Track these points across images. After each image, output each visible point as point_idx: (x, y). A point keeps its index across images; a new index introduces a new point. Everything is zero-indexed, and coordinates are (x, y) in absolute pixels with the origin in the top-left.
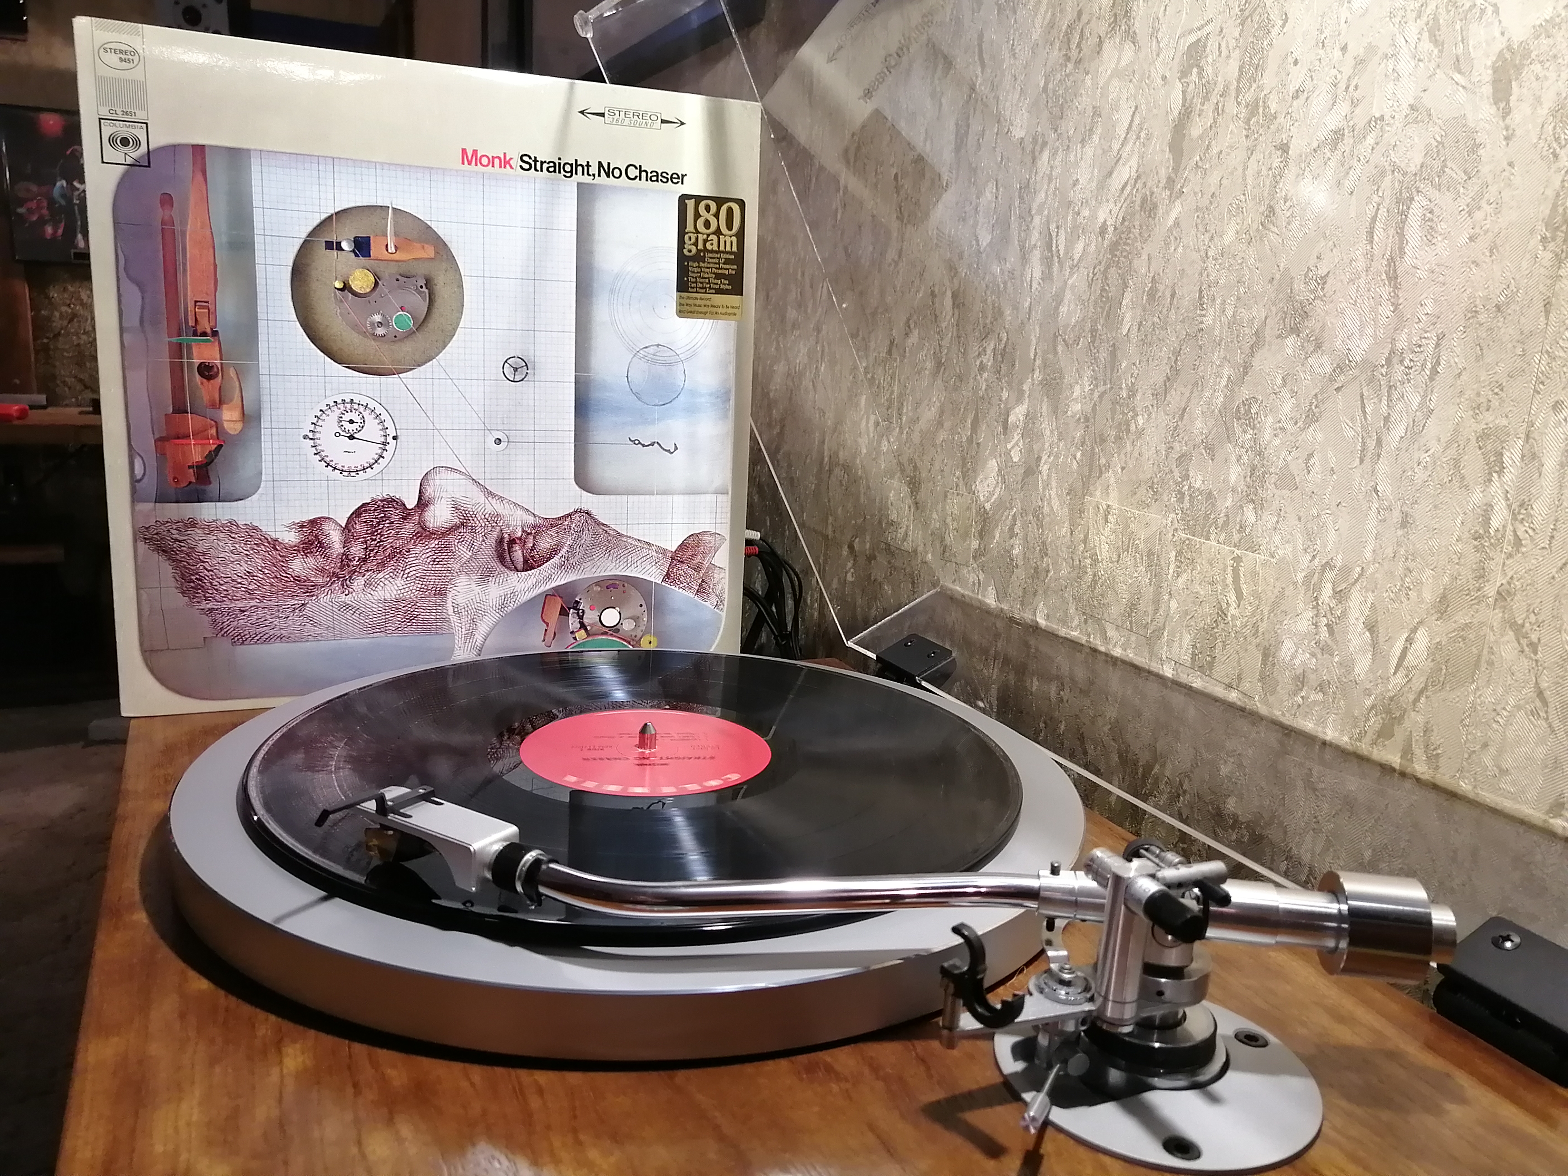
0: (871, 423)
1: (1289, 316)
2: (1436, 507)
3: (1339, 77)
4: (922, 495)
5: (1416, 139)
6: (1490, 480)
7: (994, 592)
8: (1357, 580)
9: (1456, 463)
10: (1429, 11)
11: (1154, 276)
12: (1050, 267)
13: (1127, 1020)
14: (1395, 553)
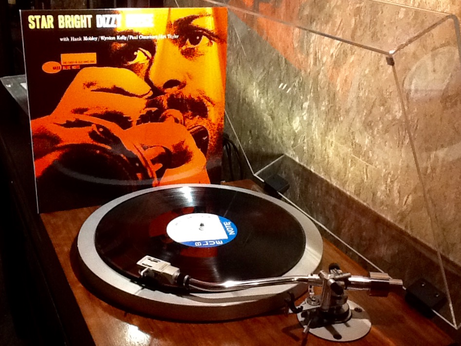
1: (382, 100)
7: (298, 158)
8: (396, 179)
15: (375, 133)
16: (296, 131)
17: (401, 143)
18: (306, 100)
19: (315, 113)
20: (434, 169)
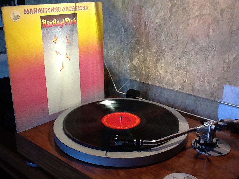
1: (192, 40)
3: (198, 7)
5: (210, 18)
6: (224, 64)
7: (139, 79)
8: (206, 77)
11: (168, 31)
15: (190, 56)
16: (136, 66)
17: (207, 58)
18: (142, 48)
19: (148, 54)
20: (228, 67)
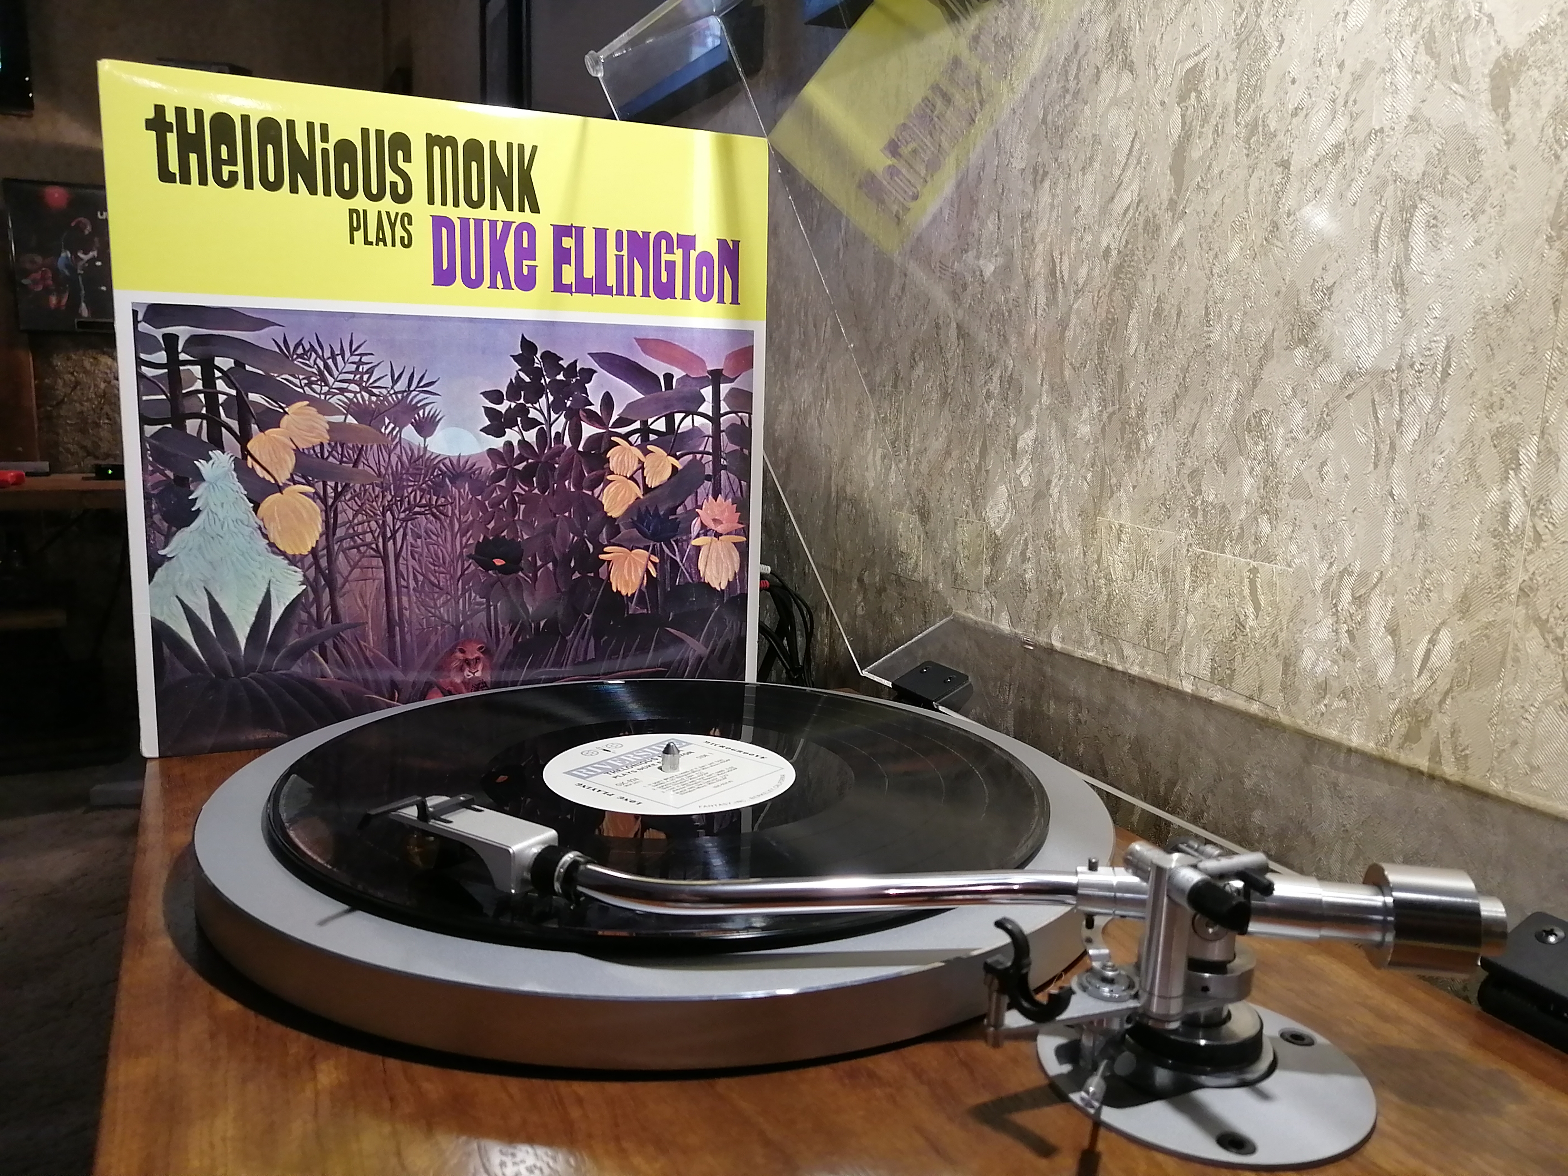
0: (878, 457)
1: (1296, 328)
2: (1453, 507)
3: (1337, 92)
4: (931, 525)
5: (1417, 149)
6: (1507, 478)
7: (1008, 617)
8: (1375, 585)
9: (1472, 462)
10: (1424, 25)
11: (1159, 296)
12: (1054, 292)
13: (1173, 1016)
14: (1414, 555)
16: (999, 532)
17: (1385, 448)
18: (1027, 425)
19: (1057, 456)
